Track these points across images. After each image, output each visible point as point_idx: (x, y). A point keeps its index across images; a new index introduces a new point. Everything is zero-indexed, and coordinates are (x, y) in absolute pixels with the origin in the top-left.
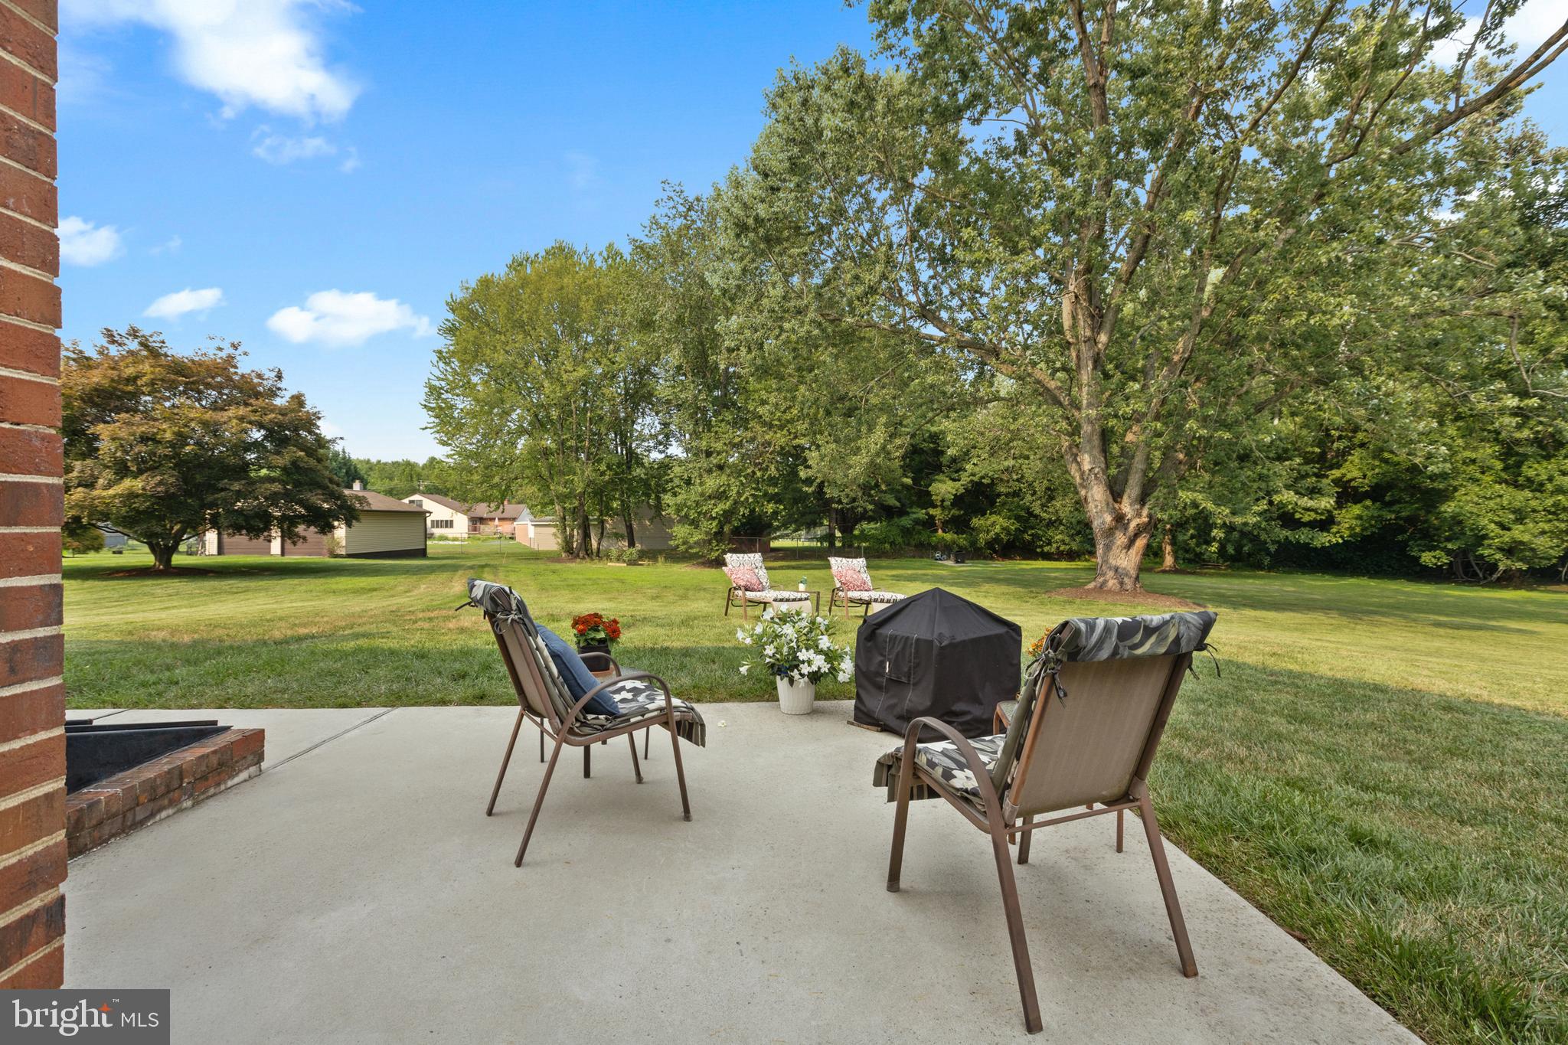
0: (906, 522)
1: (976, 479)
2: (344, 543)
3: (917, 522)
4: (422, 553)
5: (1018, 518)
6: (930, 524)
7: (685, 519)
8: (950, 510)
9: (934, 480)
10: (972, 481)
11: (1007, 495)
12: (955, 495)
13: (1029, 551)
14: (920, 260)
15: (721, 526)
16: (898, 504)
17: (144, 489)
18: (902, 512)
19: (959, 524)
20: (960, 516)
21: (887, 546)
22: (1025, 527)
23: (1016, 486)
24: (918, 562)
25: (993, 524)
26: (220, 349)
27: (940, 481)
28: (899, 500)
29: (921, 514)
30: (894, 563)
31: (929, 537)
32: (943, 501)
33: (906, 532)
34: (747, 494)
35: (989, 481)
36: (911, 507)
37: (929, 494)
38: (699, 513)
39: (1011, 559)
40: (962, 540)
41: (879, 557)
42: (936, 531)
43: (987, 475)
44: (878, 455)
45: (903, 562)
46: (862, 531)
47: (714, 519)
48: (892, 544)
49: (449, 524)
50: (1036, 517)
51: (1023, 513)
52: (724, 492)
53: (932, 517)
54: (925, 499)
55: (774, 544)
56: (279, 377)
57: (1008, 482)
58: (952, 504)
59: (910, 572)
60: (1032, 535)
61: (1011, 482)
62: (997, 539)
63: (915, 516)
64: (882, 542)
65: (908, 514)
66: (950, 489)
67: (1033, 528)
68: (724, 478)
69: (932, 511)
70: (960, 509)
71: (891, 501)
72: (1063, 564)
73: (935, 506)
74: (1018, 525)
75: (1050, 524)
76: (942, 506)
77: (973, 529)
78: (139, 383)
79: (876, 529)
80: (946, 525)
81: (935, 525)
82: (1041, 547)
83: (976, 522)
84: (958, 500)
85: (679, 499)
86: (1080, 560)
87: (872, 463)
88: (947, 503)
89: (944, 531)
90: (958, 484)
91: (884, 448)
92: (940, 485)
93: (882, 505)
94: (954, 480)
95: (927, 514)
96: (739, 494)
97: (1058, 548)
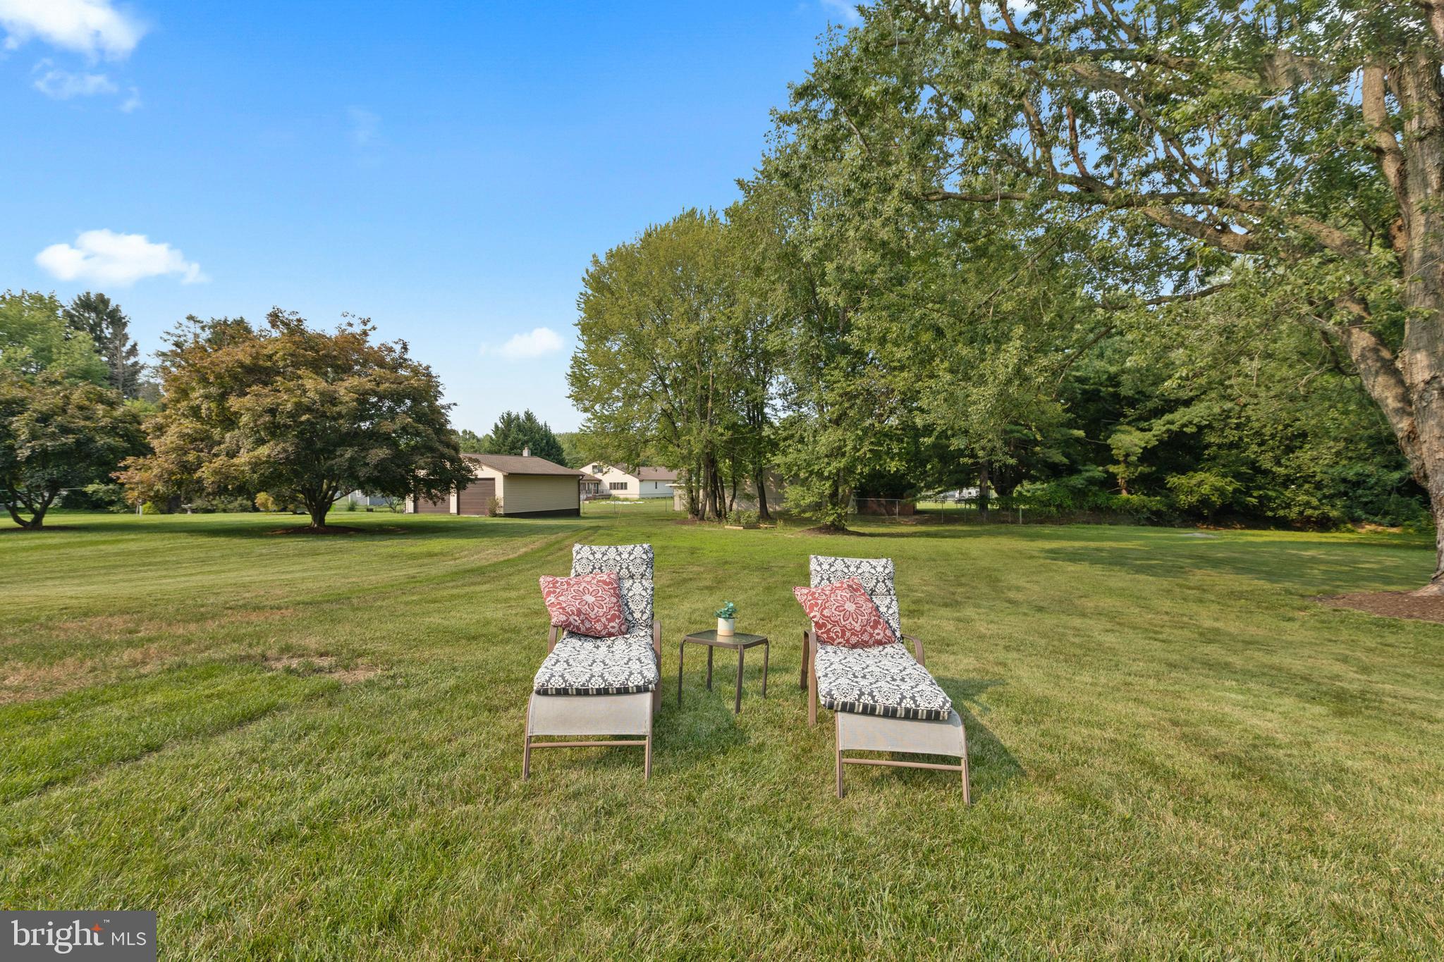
0: (1077, 481)
1: (1174, 428)
2: (502, 503)
3: (1091, 481)
4: (575, 513)
5: (1238, 476)
6: (1110, 483)
7: (795, 480)
8: (1137, 466)
9: (1115, 432)
10: (1168, 431)
11: (1220, 446)
12: (1145, 448)
13: (1256, 518)
14: (1088, 137)
15: (836, 486)
16: (1065, 460)
17: (269, 456)
18: (1072, 470)
19: (1151, 484)
20: (1150, 474)
21: (1053, 509)
22: (1248, 488)
23: (1232, 435)
24: (1093, 530)
25: (1200, 484)
26: (350, 325)
27: (1123, 432)
28: (1067, 455)
29: (1097, 472)
30: (1061, 530)
31: (1108, 499)
32: (1127, 455)
33: (1079, 494)
34: (865, 449)
35: (1194, 429)
36: (1085, 465)
37: (1108, 448)
38: (811, 473)
39: (1227, 527)
40: (1155, 502)
41: (1041, 522)
42: (1119, 492)
43: (1191, 423)
44: (1009, 382)
45: (1074, 529)
46: (1020, 493)
47: (828, 478)
48: (1059, 506)
49: (623, 486)
50: (1266, 472)
51: (1244, 469)
52: (840, 448)
53: (1113, 477)
54: (1104, 455)
55: (921, 505)
56: (405, 348)
57: (1222, 430)
58: (1139, 459)
59: (1077, 544)
60: (1259, 497)
61: (1227, 431)
62: (1204, 501)
63: (1088, 474)
64: (1046, 504)
65: (1080, 472)
66: (1136, 441)
67: (1260, 488)
68: (840, 432)
69: (1112, 469)
70: (1150, 465)
71: (1057, 457)
72: (1312, 536)
73: (1117, 462)
74: (1237, 485)
75: (1287, 481)
76: (1125, 461)
77: (1170, 490)
78: (275, 358)
79: (1043, 490)
80: (1131, 485)
81: (1117, 485)
82: (1272, 510)
83: (1173, 480)
84: (1148, 455)
85: (790, 459)
86: (1338, 530)
87: (1002, 395)
88: (1134, 458)
89: (1129, 492)
90: (1148, 435)
91: (1018, 371)
92: (1123, 437)
93: (1046, 462)
94: (1143, 430)
95: (1107, 472)
96: (856, 449)
97: (1301, 513)
